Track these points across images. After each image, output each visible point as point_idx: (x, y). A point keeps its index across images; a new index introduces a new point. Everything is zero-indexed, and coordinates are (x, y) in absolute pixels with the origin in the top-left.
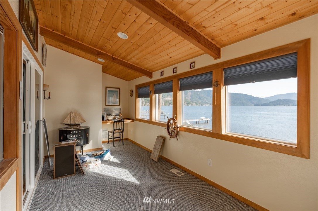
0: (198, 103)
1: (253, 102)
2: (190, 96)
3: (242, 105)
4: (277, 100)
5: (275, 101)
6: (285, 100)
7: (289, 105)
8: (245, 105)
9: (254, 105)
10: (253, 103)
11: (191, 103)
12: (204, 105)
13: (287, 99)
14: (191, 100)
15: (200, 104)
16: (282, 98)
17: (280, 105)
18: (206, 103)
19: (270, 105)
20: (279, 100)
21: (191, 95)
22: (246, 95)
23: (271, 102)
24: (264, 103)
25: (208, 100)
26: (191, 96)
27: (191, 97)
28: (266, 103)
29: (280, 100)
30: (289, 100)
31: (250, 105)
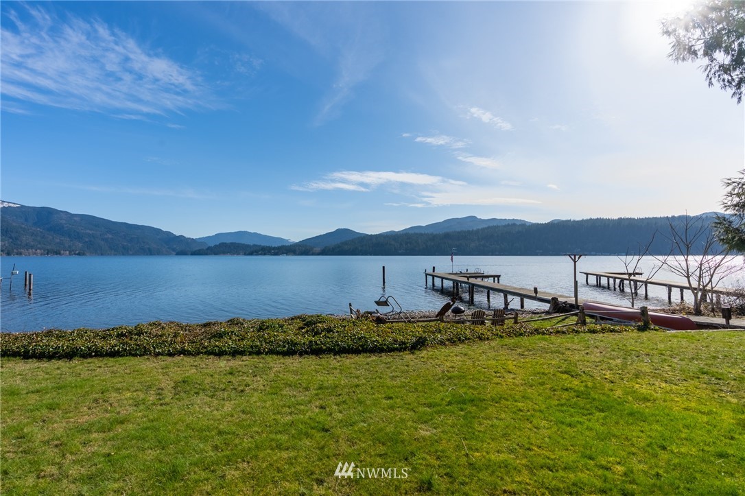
1: (175, 246)
3: (147, 255)
4: (220, 244)
5: (216, 246)
6: (232, 244)
7: (238, 254)
8: (155, 255)
9: (177, 255)
10: (174, 250)
12: (19, 254)
13: (235, 243)
16: (228, 241)
17: (224, 253)
18: (28, 247)
19: (206, 254)
20: (223, 243)
22: (158, 231)
23: (209, 248)
24: (197, 249)
25: (39, 238)
28: (199, 250)
29: (225, 243)
30: (239, 244)
31: (168, 254)
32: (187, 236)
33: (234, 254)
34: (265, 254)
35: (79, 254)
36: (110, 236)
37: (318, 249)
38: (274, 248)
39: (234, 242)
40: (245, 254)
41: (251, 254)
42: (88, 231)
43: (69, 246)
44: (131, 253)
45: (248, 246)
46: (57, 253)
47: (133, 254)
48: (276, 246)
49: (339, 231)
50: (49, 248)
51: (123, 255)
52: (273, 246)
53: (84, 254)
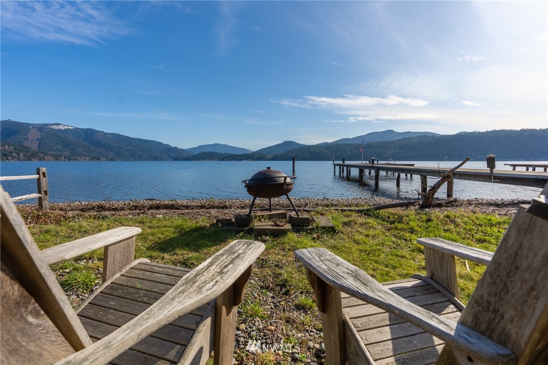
0: (60, 156)
1: (171, 155)
2: (37, 140)
3: (154, 160)
4: (202, 153)
5: (199, 154)
6: (210, 153)
7: (214, 160)
8: (159, 160)
9: (173, 160)
10: (171, 157)
11: (40, 155)
12: (76, 160)
13: (212, 152)
14: (39, 147)
15: (65, 158)
16: (207, 150)
17: (204, 159)
18: (81, 155)
19: (193, 160)
21: (39, 137)
22: (160, 144)
23: (194, 156)
24: (186, 156)
25: (87, 149)
26: (40, 139)
27: (38, 142)
28: (188, 157)
29: (205, 152)
30: (214, 153)
31: (168, 160)
32: (179, 147)
33: (211, 160)
34: (232, 160)
35: (111, 160)
36: (130, 148)
37: (270, 156)
38: (239, 156)
39: (210, 151)
40: (219, 160)
41: (223, 160)
42: (116, 144)
43: (106, 155)
44: (144, 159)
45: (221, 154)
46: (98, 159)
47: (145, 160)
48: (240, 154)
49: (286, 143)
50: (93, 156)
51: (139, 160)
52: (238, 154)
53: (114, 160)
